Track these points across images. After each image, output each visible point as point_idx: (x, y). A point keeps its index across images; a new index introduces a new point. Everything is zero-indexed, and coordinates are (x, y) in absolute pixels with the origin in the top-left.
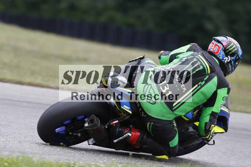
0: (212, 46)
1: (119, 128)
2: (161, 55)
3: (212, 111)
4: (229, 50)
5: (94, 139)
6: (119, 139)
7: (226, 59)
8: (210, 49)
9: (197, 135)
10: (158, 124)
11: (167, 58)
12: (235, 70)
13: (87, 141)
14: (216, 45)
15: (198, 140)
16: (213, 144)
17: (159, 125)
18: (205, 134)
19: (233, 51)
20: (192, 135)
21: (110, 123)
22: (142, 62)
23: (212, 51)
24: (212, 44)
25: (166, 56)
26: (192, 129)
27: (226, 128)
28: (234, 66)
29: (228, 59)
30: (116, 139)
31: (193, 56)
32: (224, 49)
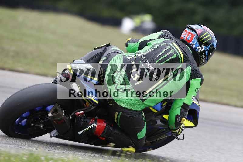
0: (185, 34)
1: (84, 118)
2: (128, 43)
3: (184, 103)
4: (204, 39)
5: (57, 130)
6: (84, 130)
8: (182, 38)
11: (136, 45)
13: (49, 133)
14: (190, 33)
16: (182, 138)
17: (128, 115)
18: (175, 128)
19: (207, 40)
21: (75, 113)
22: (107, 49)
23: (185, 39)
24: (185, 32)
26: (160, 122)
27: (196, 122)
28: (208, 57)
29: (202, 49)
30: (81, 131)
31: (165, 44)
32: (198, 37)
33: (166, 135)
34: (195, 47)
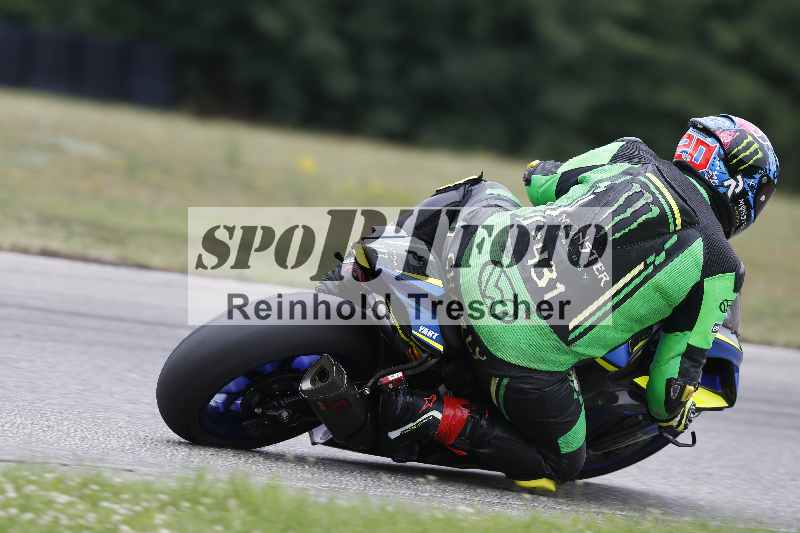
0: (688, 146)
1: (405, 394)
2: (531, 173)
3: (688, 344)
4: (741, 156)
5: (328, 427)
6: (404, 428)
7: (729, 186)
8: (680, 156)
9: (642, 414)
10: (523, 382)
11: (550, 182)
13: (307, 433)
14: (700, 142)
15: (645, 430)
16: (691, 442)
17: (528, 386)
18: (666, 415)
19: (752, 161)
20: (626, 417)
21: (378, 380)
22: (474, 191)
23: (688, 160)
24: (688, 140)
25: (548, 177)
26: (628, 397)
27: (730, 394)
28: (756, 207)
29: (737, 186)
30: (395, 429)
31: (628, 177)
32: (725, 153)
34: (716, 181)
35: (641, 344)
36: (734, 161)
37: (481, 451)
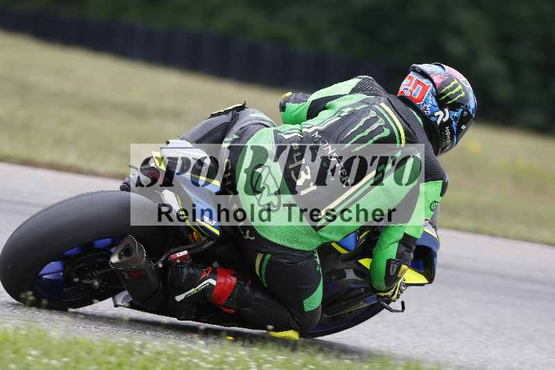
0: (409, 85)
1: (189, 268)
2: (285, 102)
3: (404, 233)
4: (448, 94)
6: (187, 293)
7: (438, 116)
8: (403, 92)
9: (364, 288)
10: (282, 258)
11: (302, 108)
12: (459, 143)
13: (111, 298)
14: (418, 82)
15: (366, 299)
16: (400, 309)
17: (286, 261)
18: (385, 287)
19: (456, 99)
20: (352, 289)
21: (168, 256)
22: (240, 115)
23: (409, 95)
24: (409, 81)
25: (300, 105)
26: (353, 274)
27: (429, 273)
28: (458, 133)
29: (444, 117)
30: (181, 294)
31: (365, 106)
32: (437, 92)
33: (366, 302)
34: (429, 112)
35: (365, 234)
36: (443, 98)
37: (245, 309)
